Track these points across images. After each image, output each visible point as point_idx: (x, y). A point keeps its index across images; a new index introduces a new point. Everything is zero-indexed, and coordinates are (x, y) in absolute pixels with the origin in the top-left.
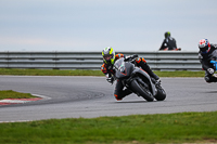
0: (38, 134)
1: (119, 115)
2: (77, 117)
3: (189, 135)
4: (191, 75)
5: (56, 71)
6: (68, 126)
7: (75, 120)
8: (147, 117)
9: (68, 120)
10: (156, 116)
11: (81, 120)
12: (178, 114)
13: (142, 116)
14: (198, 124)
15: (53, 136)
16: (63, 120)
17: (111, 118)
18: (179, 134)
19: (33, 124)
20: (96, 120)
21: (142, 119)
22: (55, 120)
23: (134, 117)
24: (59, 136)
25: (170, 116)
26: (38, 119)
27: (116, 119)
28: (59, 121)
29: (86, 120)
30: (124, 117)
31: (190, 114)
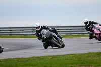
0: (2, 66)
1: (40, 56)
2: (20, 57)
3: (72, 64)
4: (73, 36)
5: (11, 36)
6: (16, 62)
7: (19, 59)
8: (53, 57)
9: (16, 59)
10: (57, 56)
11: (22, 59)
12: (67, 55)
14: (76, 59)
16: (14, 59)
17: (36, 57)
18: (68, 64)
20: (29, 59)
21: (51, 58)
22: (10, 59)
23: (47, 57)
25: (63, 56)
26: (2, 59)
28: (12, 59)
29: (25, 59)
30: (42, 57)
31: (72, 55)
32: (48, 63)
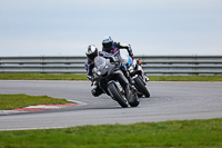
0: (74, 141)
2: (113, 123)
6: (103, 133)
7: (111, 126)
8: (185, 123)
9: (104, 126)
10: (193, 122)
11: (117, 126)
12: (216, 120)
13: (180, 122)
15: (89, 143)
16: (98, 126)
17: (148, 124)
18: (218, 140)
19: (68, 131)
20: (133, 127)
21: (180, 125)
23: (171, 123)
24: (94, 143)
26: (74, 125)
27: (153, 125)
28: (94, 127)
29: (122, 126)
30: (161, 123)
32: (173, 137)
